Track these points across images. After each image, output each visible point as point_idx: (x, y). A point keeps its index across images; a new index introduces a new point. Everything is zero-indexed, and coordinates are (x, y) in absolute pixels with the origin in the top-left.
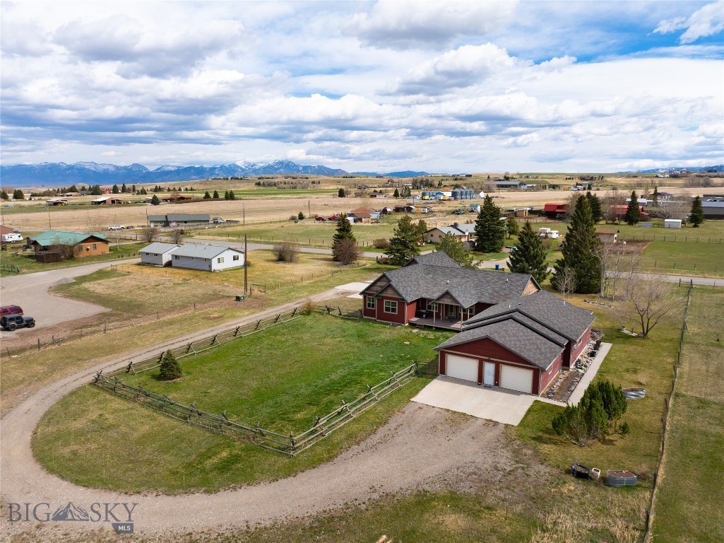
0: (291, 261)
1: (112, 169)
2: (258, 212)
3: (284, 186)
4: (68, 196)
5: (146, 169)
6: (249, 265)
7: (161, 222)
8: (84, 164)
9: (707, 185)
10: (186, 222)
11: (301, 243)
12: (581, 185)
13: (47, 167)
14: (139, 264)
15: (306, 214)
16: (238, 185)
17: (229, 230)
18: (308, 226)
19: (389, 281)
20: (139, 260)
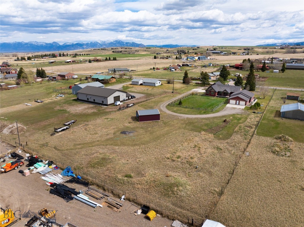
1: (44, 44)
3: (125, 52)
4: (45, 58)
5: (59, 44)
8: (32, 42)
9: (294, 52)
12: (244, 53)
13: (16, 44)
14: (131, 85)
16: (104, 52)
19: (212, 88)
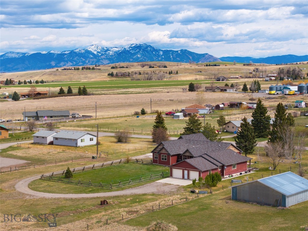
0: (126, 142)
2: (109, 107)
3: (139, 77)
6: (99, 144)
7: (33, 117)
10: (51, 117)
11: (136, 132)
14: (32, 144)
15: (148, 110)
17: (85, 123)
18: (146, 120)
19: (163, 145)
20: (32, 141)
